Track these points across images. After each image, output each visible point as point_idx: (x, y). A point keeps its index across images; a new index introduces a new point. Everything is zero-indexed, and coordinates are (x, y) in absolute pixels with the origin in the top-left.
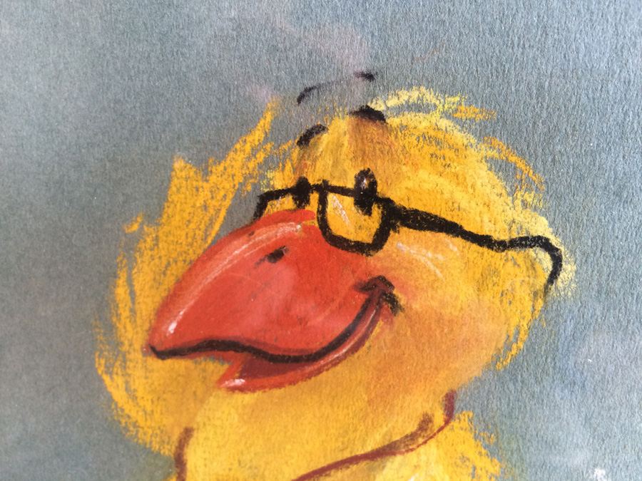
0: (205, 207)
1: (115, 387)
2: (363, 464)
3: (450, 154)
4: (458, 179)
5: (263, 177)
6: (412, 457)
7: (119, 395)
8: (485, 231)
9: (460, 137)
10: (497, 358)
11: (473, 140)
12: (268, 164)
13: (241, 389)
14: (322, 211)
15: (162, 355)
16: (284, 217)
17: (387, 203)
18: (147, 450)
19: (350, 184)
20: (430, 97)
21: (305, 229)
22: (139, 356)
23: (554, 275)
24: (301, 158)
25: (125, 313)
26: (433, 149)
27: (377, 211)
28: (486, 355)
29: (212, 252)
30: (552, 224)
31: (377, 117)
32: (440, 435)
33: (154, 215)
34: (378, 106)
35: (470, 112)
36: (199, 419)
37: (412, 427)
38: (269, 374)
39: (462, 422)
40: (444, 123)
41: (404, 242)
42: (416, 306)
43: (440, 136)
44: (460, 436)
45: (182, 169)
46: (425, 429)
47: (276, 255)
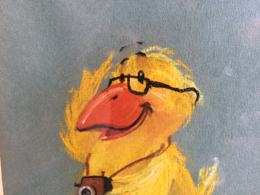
0: (93, 84)
1: (66, 142)
2: (144, 161)
3: (165, 65)
4: (168, 72)
5: (110, 74)
6: (159, 157)
7: (67, 144)
8: (177, 87)
9: (168, 60)
10: (183, 125)
11: (172, 60)
12: (112, 70)
13: (106, 140)
14: (129, 84)
15: (81, 130)
16: (117, 86)
17: (148, 80)
18: (77, 162)
19: (137, 75)
20: (158, 48)
21: (124, 89)
22: (74, 131)
23: (197, 99)
24: (122, 68)
25: (69, 118)
26: (160, 63)
27: (145, 83)
28: (179, 124)
30: (196, 84)
31: (143, 55)
32: (167, 150)
33: (77, 87)
34: (144, 51)
35: (171, 52)
36: (93, 150)
37: (158, 148)
38: (114, 134)
39: (174, 145)
40: (163, 56)
41: (154, 92)
42: (158, 110)
43: (162, 59)
44: (173, 150)
45: (86, 73)
46: (163, 148)
47: (115, 97)
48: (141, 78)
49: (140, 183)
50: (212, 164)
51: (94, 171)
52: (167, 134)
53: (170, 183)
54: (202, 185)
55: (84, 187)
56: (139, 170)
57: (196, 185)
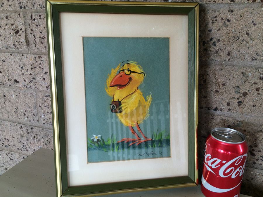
0: (115, 73)
4: (136, 68)
6: (135, 94)
7: (107, 91)
8: (139, 72)
9: (136, 65)
12: (120, 68)
13: (119, 89)
14: (125, 72)
15: (111, 87)
16: (122, 73)
17: (130, 71)
18: (110, 97)
20: (133, 62)
21: (124, 74)
22: (109, 87)
23: (144, 76)
24: (123, 68)
25: (108, 83)
26: (134, 66)
28: (140, 83)
29: (116, 77)
30: (144, 71)
31: (129, 64)
33: (110, 74)
35: (136, 63)
36: (115, 93)
38: (121, 87)
39: (139, 89)
40: (134, 64)
41: (132, 74)
42: (134, 79)
44: (139, 91)
45: (112, 69)
46: (136, 91)
47: (121, 76)
48: (128, 70)
49: (130, 102)
50: (150, 94)
51: (116, 100)
52: (137, 86)
53: (139, 101)
54: (148, 101)
55: (113, 105)
56: (129, 98)
57: (146, 101)
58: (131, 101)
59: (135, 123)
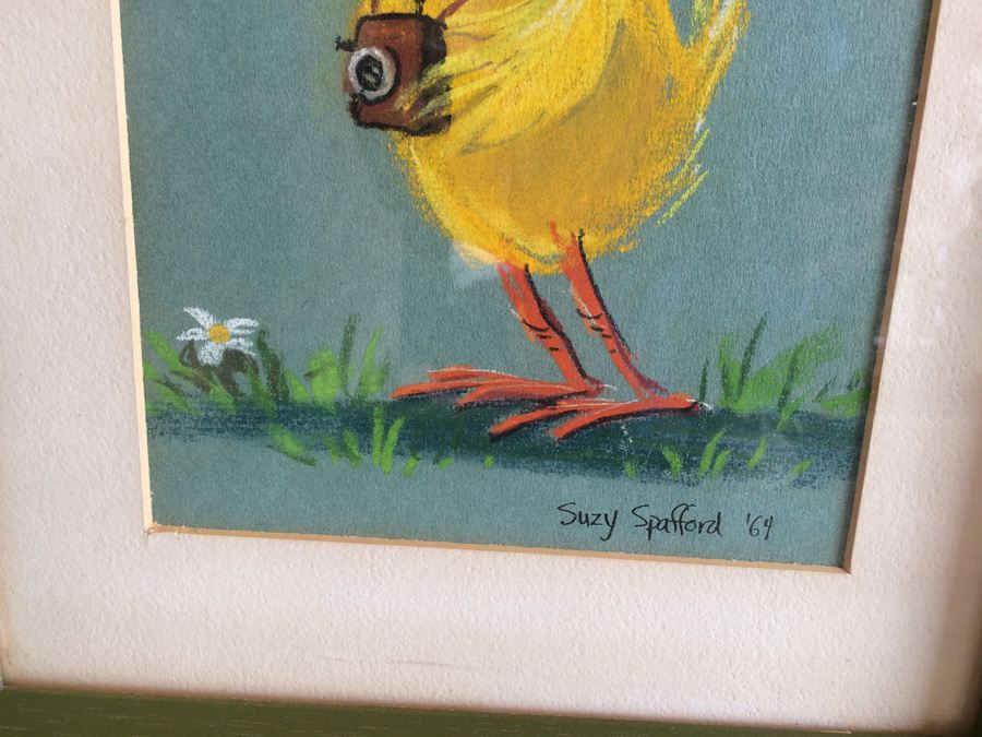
49: (525, 33)
53: (612, 33)
54: (701, 37)
55: (364, 52)
57: (684, 41)
58: (544, 22)
59: (557, 239)
